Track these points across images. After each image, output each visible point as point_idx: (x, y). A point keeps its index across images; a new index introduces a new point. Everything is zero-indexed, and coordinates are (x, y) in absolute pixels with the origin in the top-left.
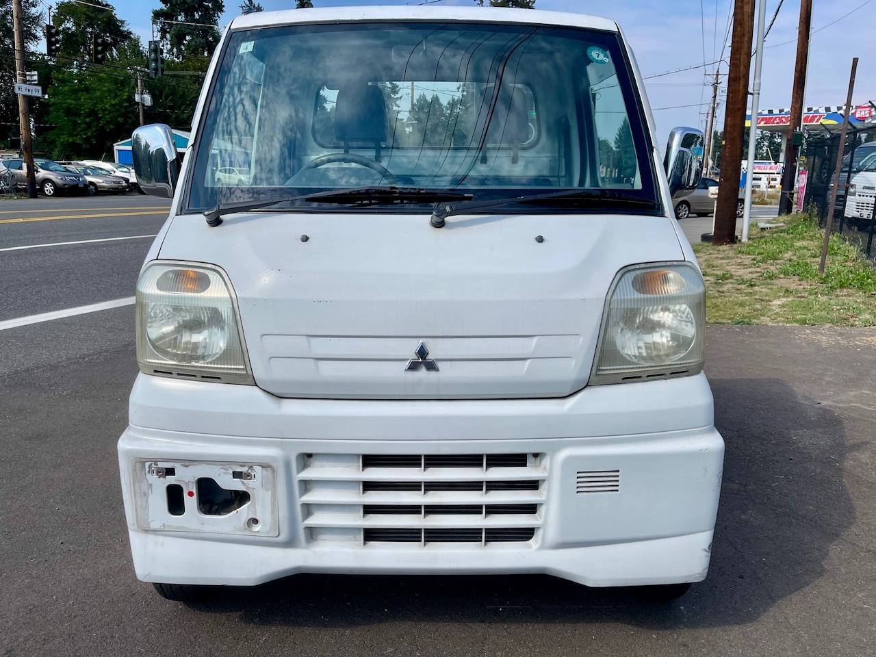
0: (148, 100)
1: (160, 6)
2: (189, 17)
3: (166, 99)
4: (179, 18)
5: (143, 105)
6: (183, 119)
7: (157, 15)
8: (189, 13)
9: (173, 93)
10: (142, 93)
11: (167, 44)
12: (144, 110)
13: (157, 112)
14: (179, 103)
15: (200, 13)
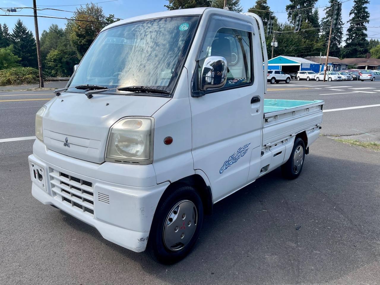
0: (276, 45)
1: (290, 3)
2: (302, 6)
3: (284, 43)
4: (297, 7)
5: (274, 47)
6: (290, 51)
7: (288, 7)
8: (302, 4)
9: (287, 40)
10: (274, 42)
11: (291, 19)
12: (274, 49)
13: (279, 49)
14: (289, 44)
15: (307, 3)
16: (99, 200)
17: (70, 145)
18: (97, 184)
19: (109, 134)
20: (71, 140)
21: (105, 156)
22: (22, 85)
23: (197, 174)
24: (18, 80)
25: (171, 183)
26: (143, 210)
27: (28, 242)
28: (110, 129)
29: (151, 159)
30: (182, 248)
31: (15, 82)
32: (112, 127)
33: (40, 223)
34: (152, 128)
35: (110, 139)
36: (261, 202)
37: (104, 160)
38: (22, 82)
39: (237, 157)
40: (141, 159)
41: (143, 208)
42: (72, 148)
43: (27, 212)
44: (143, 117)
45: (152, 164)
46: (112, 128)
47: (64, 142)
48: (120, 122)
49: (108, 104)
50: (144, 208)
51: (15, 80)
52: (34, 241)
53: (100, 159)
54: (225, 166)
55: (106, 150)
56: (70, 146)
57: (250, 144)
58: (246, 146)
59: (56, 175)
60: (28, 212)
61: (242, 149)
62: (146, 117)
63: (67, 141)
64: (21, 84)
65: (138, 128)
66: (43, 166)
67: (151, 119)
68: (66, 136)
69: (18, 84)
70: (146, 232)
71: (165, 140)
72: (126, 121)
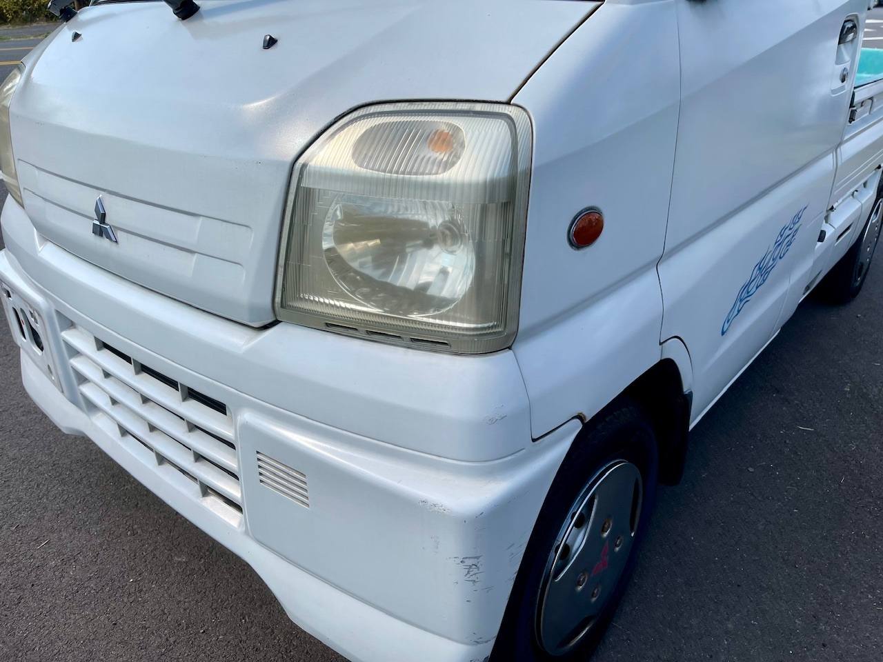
16: (261, 481)
17: (120, 236)
18: (247, 416)
19: (291, 197)
20: (117, 212)
21: (278, 299)
22: (35, 25)
23: (665, 359)
24: (23, 10)
25: (588, 419)
26: (472, 565)
27: (20, 570)
28: (295, 169)
29: (511, 328)
30: (587, 629)
31: (17, 17)
32: (301, 161)
33: (63, 482)
34: (521, 166)
35: (296, 220)
36: (778, 392)
37: (272, 315)
38: (34, 16)
39: (771, 262)
40: (460, 328)
41: (477, 558)
42: (128, 249)
43: (23, 436)
44: (465, 106)
45: (510, 348)
46: (304, 166)
47: (92, 219)
48: (343, 133)
49: (271, 42)
50: (480, 559)
51: (14, 12)
52: (42, 566)
53: (253, 309)
54: (739, 303)
55: (281, 270)
56: (119, 240)
57: (805, 208)
58: (798, 217)
59: (84, 343)
60: (26, 434)
61: (788, 232)
62: (478, 107)
63: (104, 216)
64: (32, 21)
65: (445, 170)
66: (37, 304)
67: (508, 118)
68: (97, 196)
69: (25, 21)
70: (482, 642)
71: (574, 228)
72: (372, 129)
